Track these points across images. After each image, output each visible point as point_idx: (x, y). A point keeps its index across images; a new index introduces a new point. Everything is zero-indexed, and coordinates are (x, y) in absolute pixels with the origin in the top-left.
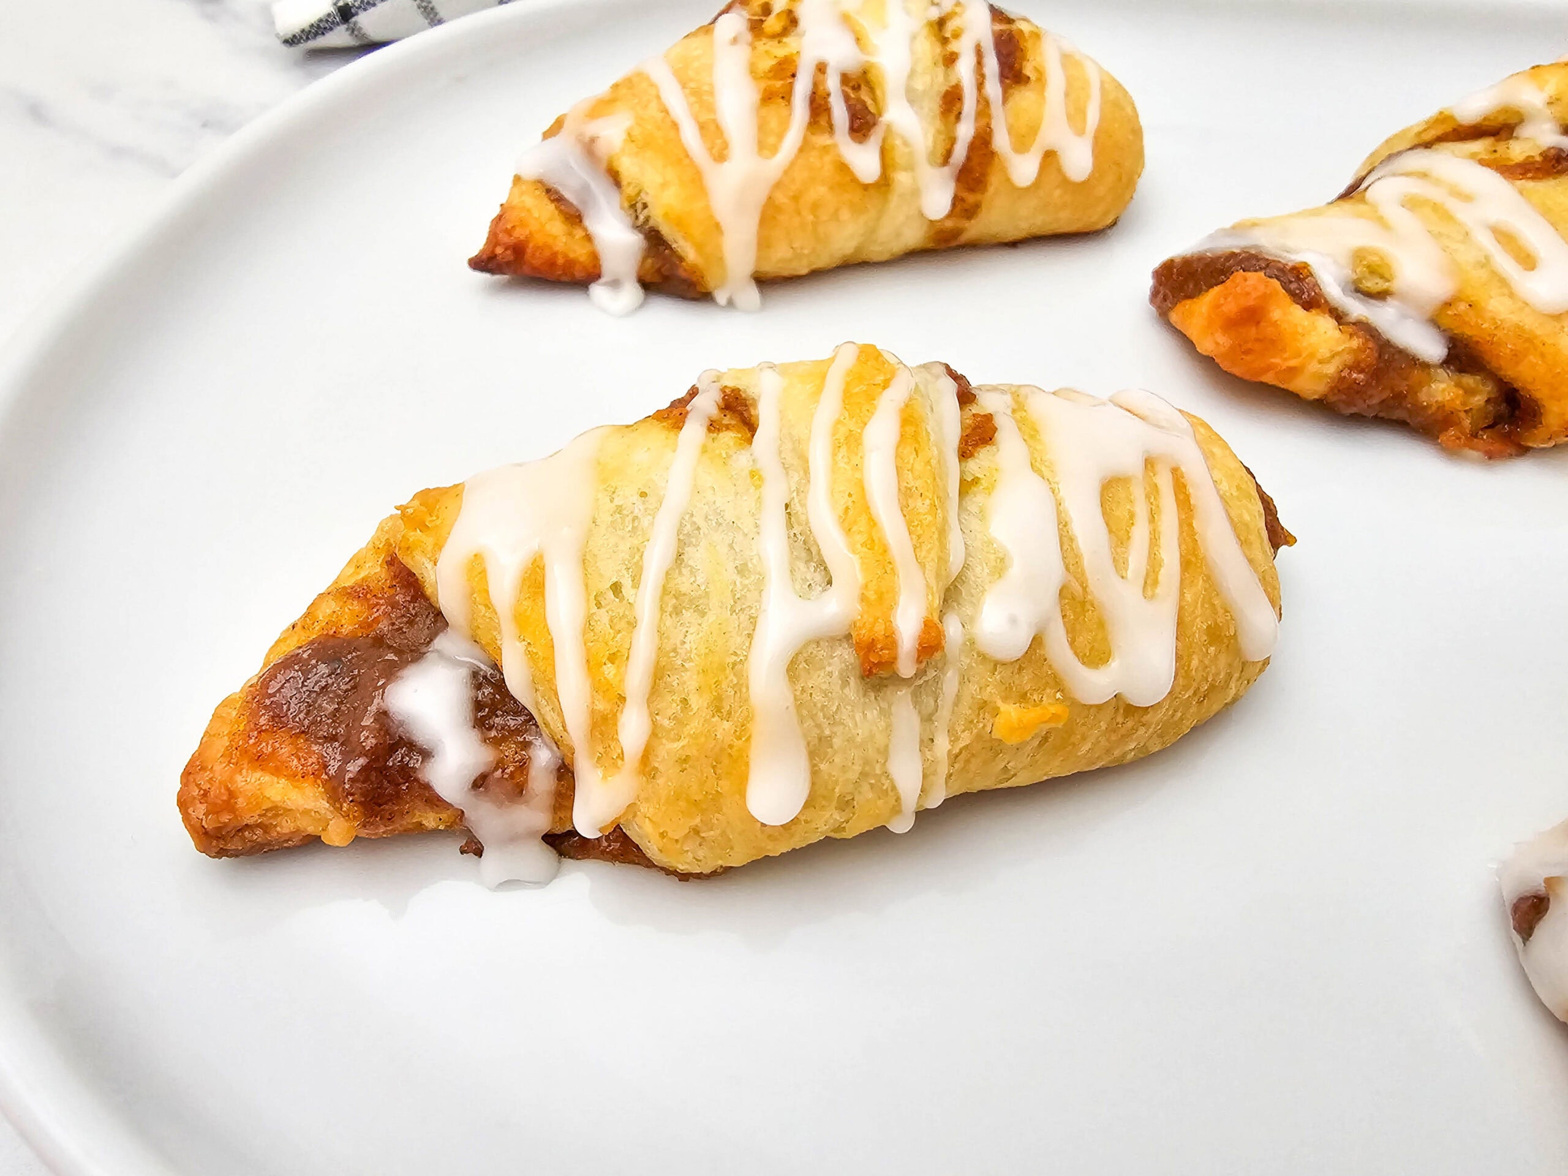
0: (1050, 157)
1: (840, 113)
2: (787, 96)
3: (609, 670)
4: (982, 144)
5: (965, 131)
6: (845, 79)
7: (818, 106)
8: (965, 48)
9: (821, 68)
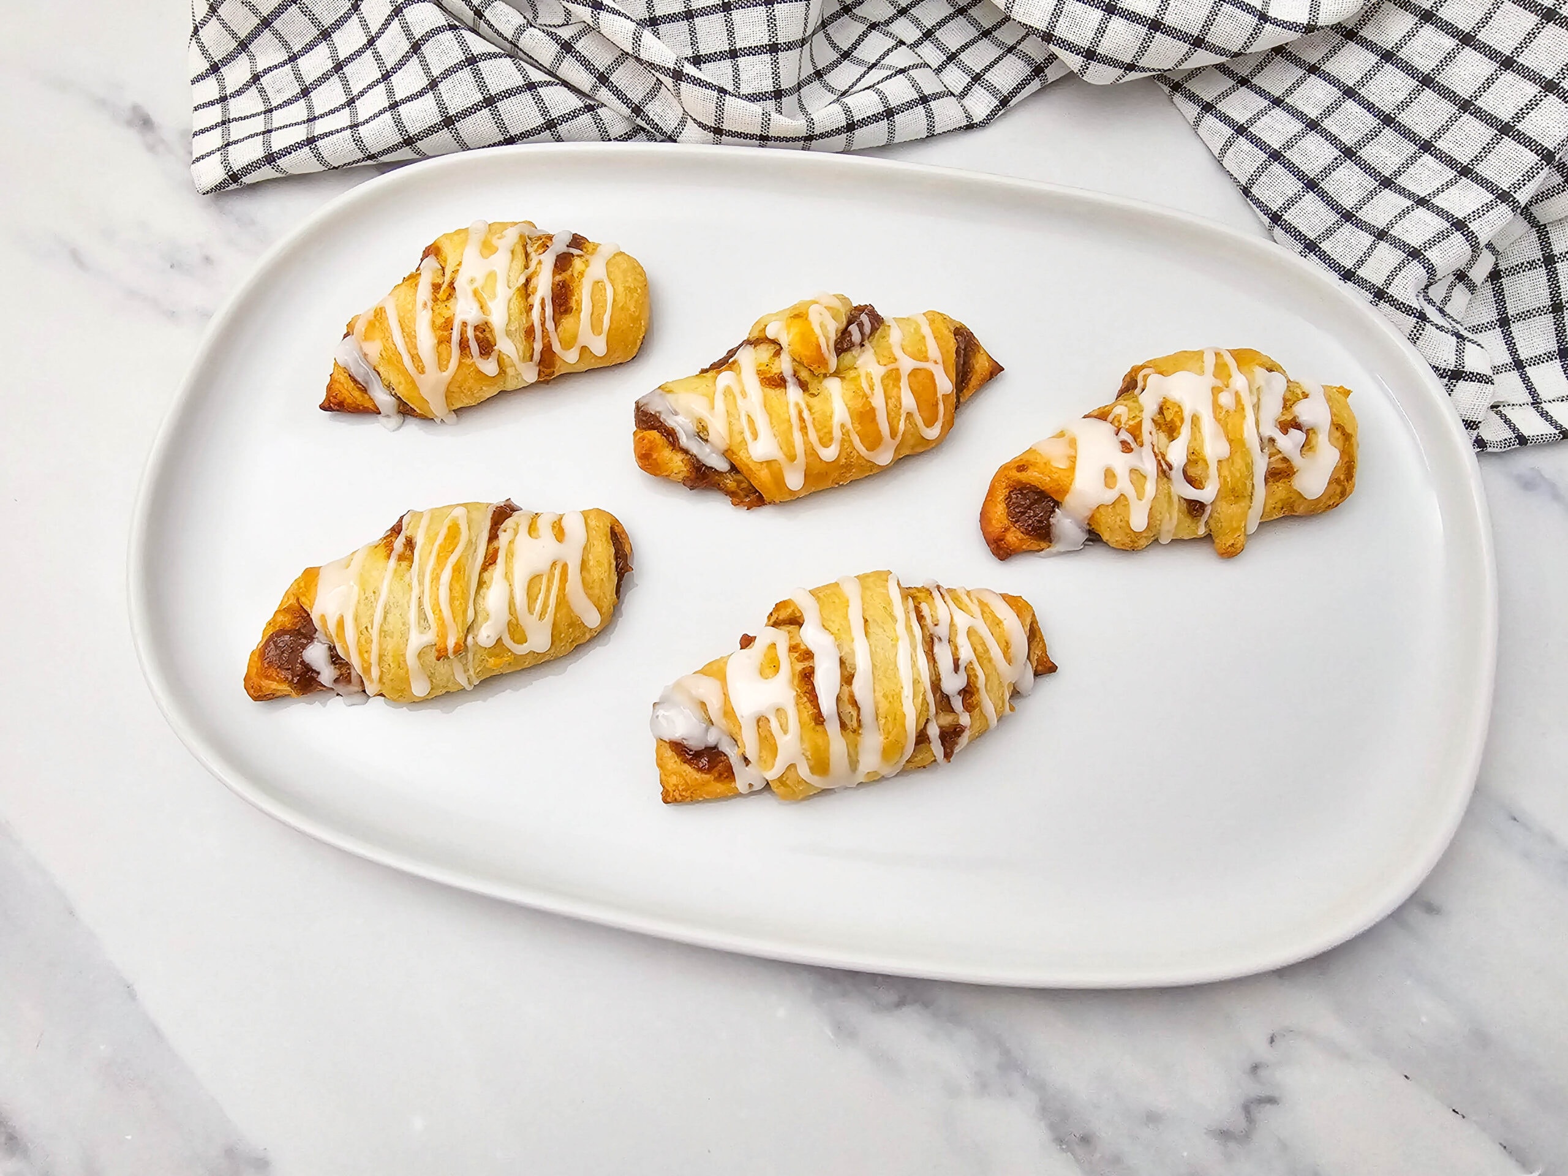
0: (584, 348)
1: (474, 347)
2: (449, 341)
3: (366, 656)
4: (547, 350)
5: (538, 346)
6: (476, 328)
7: (464, 345)
8: (536, 301)
9: (465, 324)
